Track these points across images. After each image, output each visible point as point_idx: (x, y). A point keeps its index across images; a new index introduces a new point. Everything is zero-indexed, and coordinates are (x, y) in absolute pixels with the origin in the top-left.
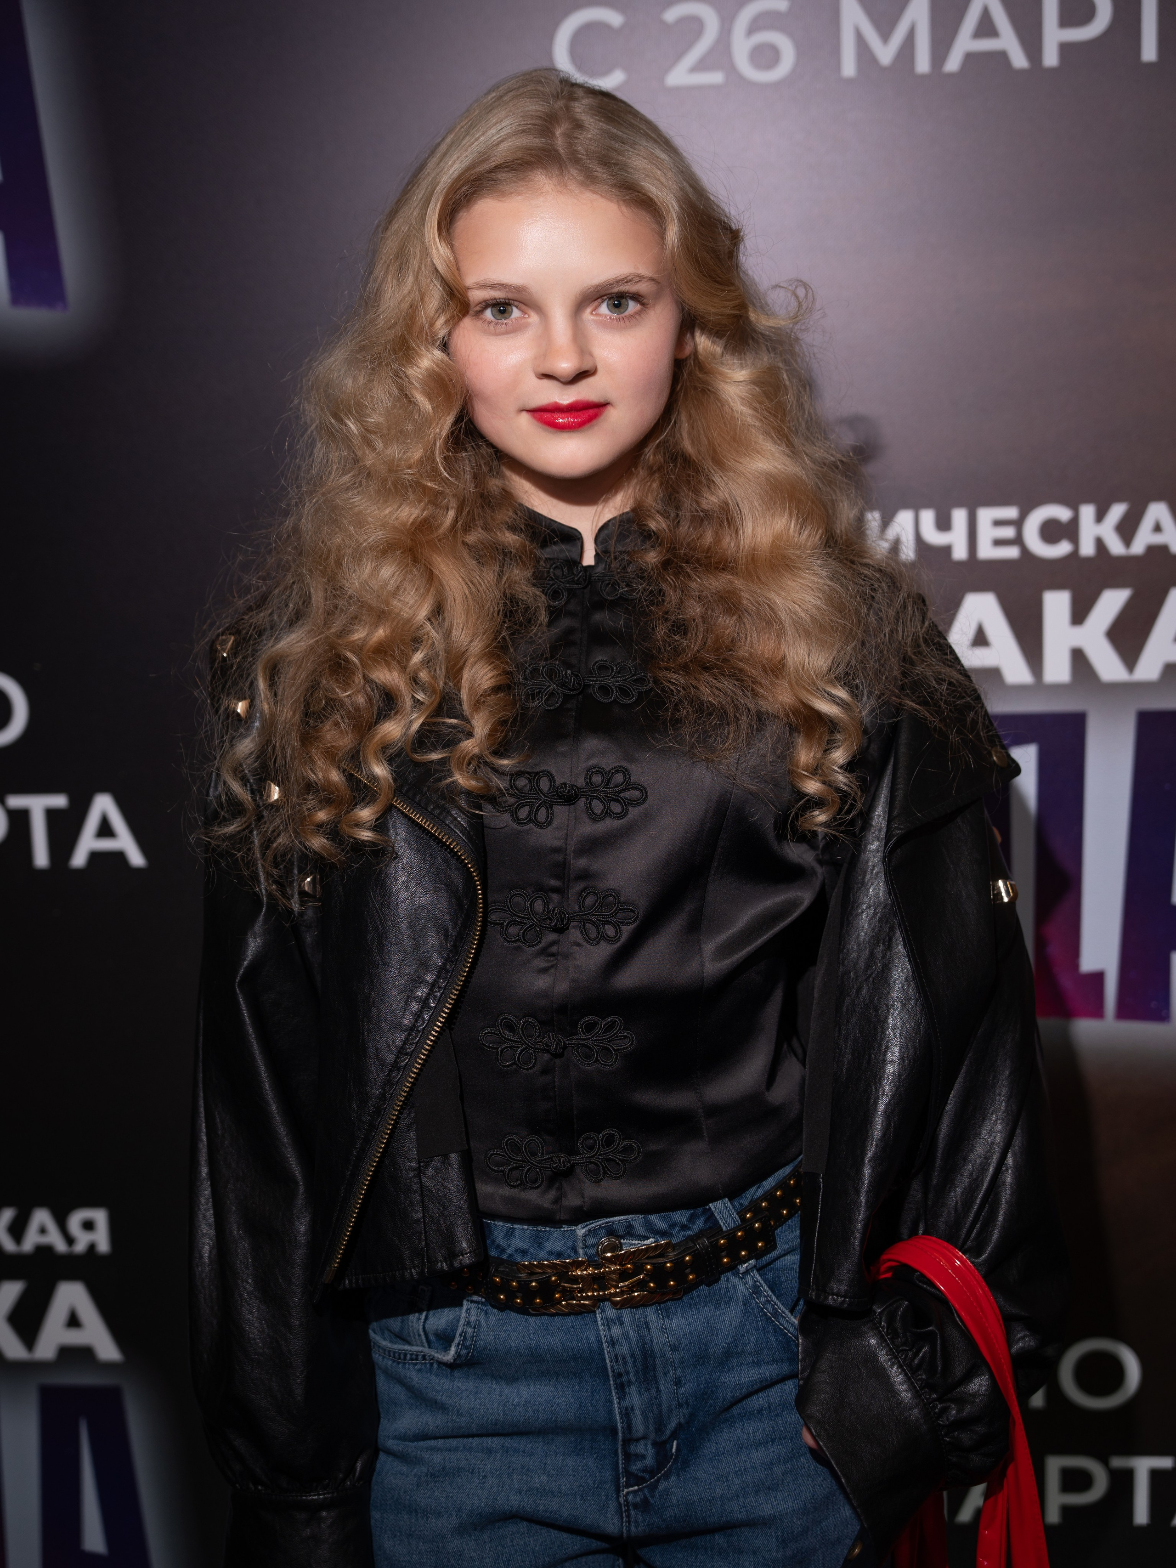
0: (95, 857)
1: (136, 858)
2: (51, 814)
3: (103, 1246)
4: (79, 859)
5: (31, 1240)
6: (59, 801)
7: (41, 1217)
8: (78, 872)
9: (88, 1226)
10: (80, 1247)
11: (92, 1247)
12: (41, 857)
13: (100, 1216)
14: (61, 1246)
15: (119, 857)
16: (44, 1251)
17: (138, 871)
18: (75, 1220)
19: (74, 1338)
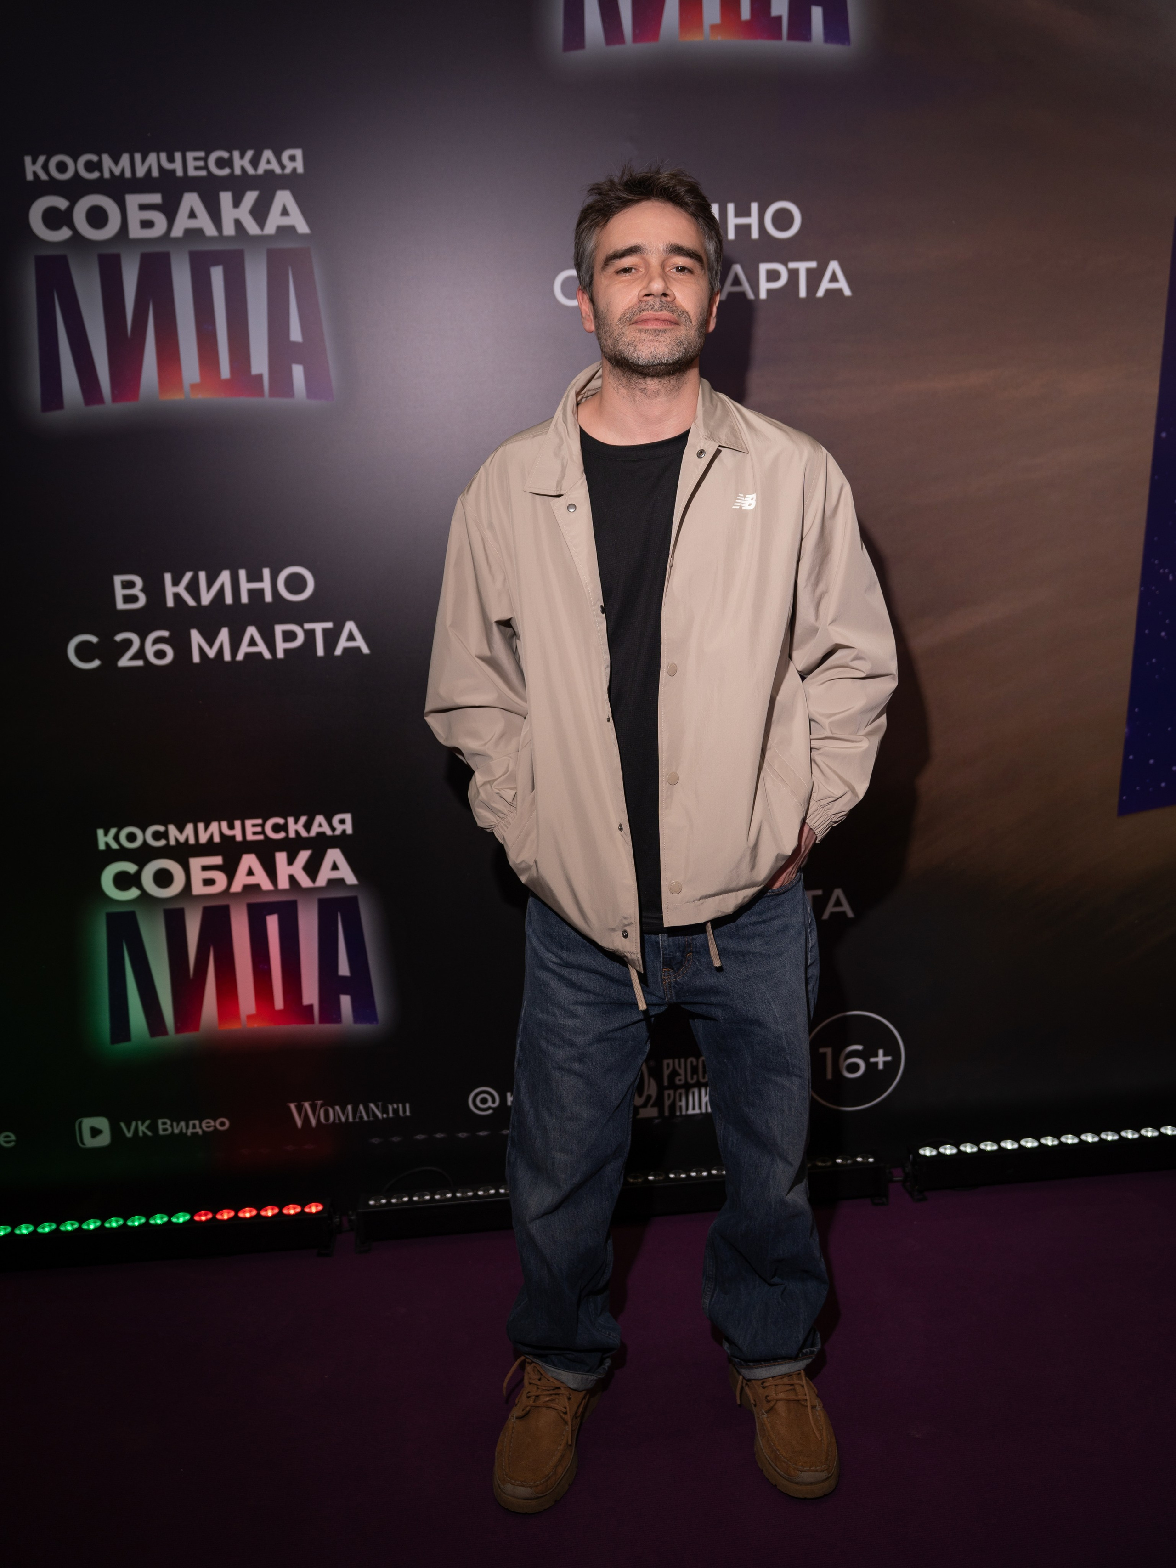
0: (346, 650)
1: (365, 650)
2: (325, 631)
3: (349, 831)
4: (338, 652)
5: (314, 832)
6: (329, 625)
7: (320, 819)
8: (338, 657)
9: (342, 822)
10: (338, 832)
11: (344, 831)
12: (320, 652)
13: (348, 817)
14: (329, 832)
15: (358, 649)
16: (322, 835)
17: (366, 655)
18: (336, 820)
19: (335, 875)
